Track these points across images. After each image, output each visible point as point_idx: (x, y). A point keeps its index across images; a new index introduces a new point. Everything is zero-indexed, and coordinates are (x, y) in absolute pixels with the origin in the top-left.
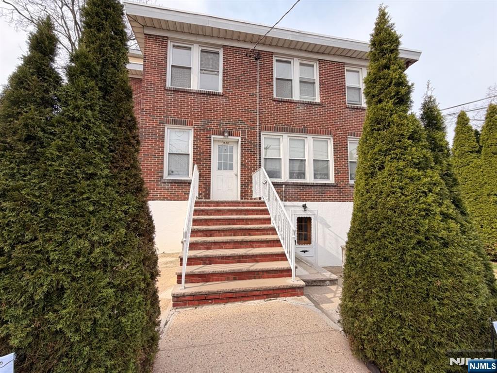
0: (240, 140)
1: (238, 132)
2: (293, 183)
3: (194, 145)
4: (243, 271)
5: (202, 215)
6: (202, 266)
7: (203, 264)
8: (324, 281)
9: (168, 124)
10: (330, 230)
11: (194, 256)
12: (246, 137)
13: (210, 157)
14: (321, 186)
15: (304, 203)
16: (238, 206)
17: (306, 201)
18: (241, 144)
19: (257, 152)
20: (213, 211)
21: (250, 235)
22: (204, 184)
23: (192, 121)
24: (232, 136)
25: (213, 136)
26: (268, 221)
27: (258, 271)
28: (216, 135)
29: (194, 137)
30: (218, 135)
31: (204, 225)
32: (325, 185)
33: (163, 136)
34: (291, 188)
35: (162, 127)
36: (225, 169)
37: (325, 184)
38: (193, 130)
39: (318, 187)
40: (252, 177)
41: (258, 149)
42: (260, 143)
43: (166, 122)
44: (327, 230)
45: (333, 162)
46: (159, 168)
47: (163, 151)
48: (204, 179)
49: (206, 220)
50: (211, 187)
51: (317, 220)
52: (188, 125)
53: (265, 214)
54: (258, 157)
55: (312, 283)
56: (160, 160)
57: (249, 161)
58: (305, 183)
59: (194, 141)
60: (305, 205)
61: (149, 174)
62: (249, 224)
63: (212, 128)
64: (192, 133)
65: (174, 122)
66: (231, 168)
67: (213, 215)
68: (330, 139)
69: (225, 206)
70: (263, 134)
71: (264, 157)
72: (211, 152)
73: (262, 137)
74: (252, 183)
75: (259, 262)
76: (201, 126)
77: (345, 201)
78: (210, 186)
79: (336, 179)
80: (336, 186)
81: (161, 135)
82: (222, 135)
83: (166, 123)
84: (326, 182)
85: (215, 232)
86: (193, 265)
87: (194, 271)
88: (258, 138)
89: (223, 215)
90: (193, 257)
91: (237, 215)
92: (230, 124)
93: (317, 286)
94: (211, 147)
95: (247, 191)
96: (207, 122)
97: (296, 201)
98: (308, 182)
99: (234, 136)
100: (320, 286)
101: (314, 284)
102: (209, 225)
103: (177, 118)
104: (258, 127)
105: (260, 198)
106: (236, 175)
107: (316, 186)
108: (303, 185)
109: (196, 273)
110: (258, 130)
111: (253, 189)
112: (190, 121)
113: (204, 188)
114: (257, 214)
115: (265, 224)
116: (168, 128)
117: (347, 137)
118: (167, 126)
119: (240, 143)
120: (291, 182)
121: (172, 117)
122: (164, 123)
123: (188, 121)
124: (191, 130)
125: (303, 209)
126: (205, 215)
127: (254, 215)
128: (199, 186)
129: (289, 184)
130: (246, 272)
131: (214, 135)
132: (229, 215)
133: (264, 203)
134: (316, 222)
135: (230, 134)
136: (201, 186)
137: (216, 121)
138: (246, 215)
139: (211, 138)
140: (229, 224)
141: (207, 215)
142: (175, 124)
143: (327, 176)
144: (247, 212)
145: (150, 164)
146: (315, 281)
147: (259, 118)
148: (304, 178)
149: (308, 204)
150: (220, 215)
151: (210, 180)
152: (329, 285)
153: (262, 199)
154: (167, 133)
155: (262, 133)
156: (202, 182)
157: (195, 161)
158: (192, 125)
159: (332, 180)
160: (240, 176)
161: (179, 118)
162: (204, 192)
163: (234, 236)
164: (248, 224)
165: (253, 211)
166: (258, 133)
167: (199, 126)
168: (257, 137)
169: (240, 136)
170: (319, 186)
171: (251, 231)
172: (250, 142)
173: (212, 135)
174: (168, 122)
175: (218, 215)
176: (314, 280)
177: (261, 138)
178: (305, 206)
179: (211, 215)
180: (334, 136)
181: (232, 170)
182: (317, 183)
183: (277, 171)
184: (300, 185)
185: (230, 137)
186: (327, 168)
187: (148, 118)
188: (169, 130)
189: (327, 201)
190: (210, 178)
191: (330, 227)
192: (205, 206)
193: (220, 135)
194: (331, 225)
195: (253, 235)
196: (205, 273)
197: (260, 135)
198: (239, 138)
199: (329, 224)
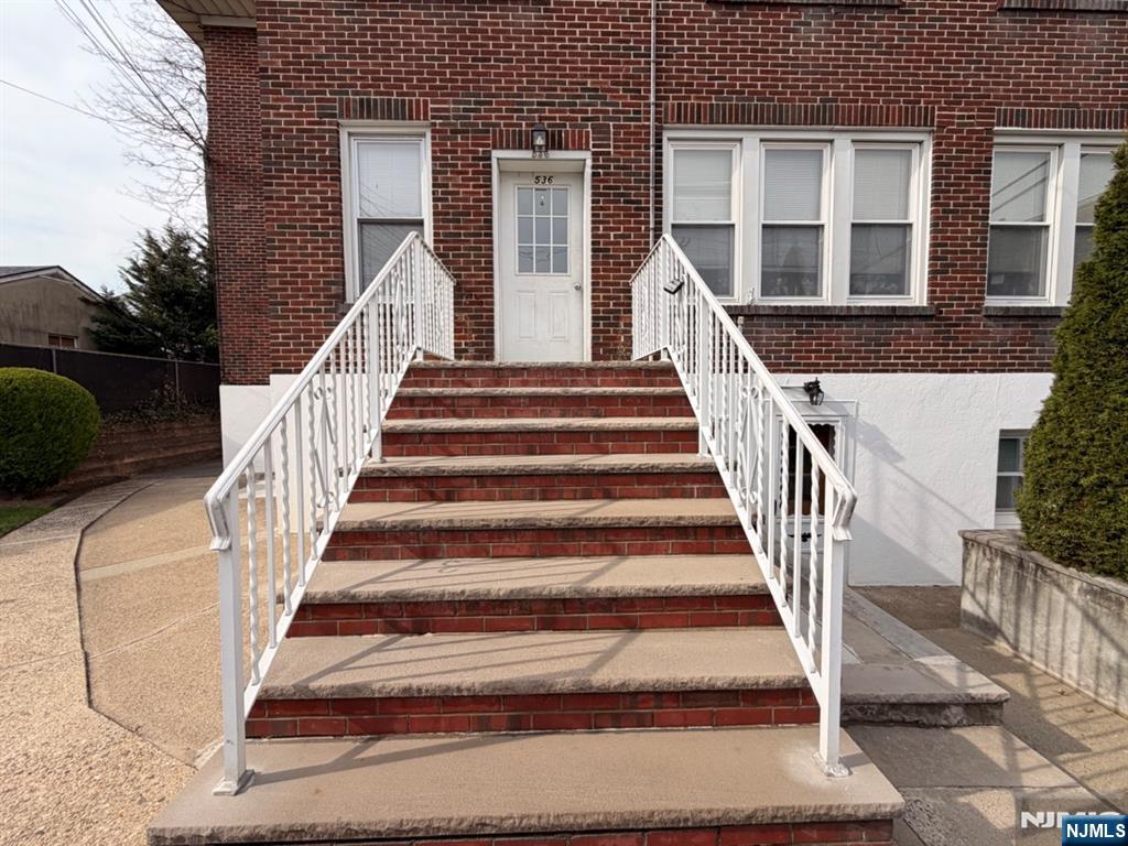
0: (589, 163)
1: (580, 133)
2: (776, 308)
3: (434, 186)
4: (558, 688)
5: (434, 415)
6: (379, 638)
7: (385, 632)
8: (937, 707)
9: (348, 117)
10: (902, 471)
11: (343, 594)
12: (611, 150)
13: (491, 228)
14: (877, 316)
15: (811, 378)
16: (574, 383)
17: (820, 372)
18: (594, 174)
19: (648, 202)
20: (474, 402)
21: (609, 496)
22: (472, 317)
23: (426, 103)
24: (560, 148)
25: (496, 154)
26: (689, 438)
27: (636, 694)
28: (508, 147)
29: (434, 159)
30: (514, 148)
31: (434, 454)
32: (893, 315)
33: (336, 161)
34: (768, 326)
35: (330, 131)
36: (544, 268)
37: (894, 308)
38: (429, 135)
39: (866, 322)
40: (630, 291)
41: (651, 192)
42: (660, 168)
43: (341, 111)
44: (888, 471)
45: (928, 229)
46: (329, 269)
47: (338, 213)
48: (471, 303)
49: (440, 435)
50: (496, 327)
51: (854, 437)
52: (411, 118)
53: (672, 415)
54: (652, 219)
55: (880, 712)
56: (331, 241)
57: (622, 236)
58: (817, 308)
59: (434, 172)
60: (817, 383)
61: (300, 290)
62: (607, 453)
63: (494, 125)
64: (426, 147)
65: (367, 110)
66: (562, 267)
67: (477, 417)
68: (921, 143)
69: (525, 384)
70: (669, 139)
71: (671, 221)
72: (491, 207)
73: (668, 150)
74: (630, 312)
75: (642, 629)
76: (455, 118)
77: (964, 371)
78: (492, 324)
79: (933, 292)
80: (931, 317)
81: (328, 158)
82: (527, 148)
83: (341, 116)
84: (897, 304)
85: (468, 481)
86: (344, 634)
87: (314, 685)
88: (652, 150)
89: (511, 415)
90: (336, 600)
91: (563, 416)
92: (553, 104)
93: (903, 723)
94: (490, 193)
95: (614, 338)
96: (476, 103)
97: (783, 371)
98: (829, 303)
99: (567, 148)
100: (916, 724)
101: (892, 715)
102: (451, 454)
103: (376, 93)
104: (652, 108)
105: (657, 356)
106: (577, 288)
107: (857, 317)
108: (812, 317)
109: (323, 695)
110: (652, 123)
111: (635, 331)
112: (418, 101)
113: (474, 331)
114: (641, 414)
115: (674, 450)
116: (350, 134)
117: (989, 131)
118: (347, 127)
119: (588, 171)
120: (766, 304)
121: (357, 93)
122: (334, 116)
123: (410, 101)
124: (424, 135)
125: (808, 399)
126: (445, 416)
127: (632, 416)
128: (456, 323)
129: (761, 312)
130: (572, 695)
131: (501, 148)
132: (536, 415)
133: (670, 371)
134: (851, 441)
135: (555, 143)
136: (464, 324)
137: (507, 96)
138: (598, 416)
139: (489, 159)
140: (531, 452)
141: (456, 415)
142: (369, 117)
143: (898, 283)
144: (604, 405)
145: (302, 255)
146: (894, 706)
147: (657, 77)
148: (815, 292)
149: (827, 381)
150: (503, 417)
151: (492, 303)
152: (959, 725)
153: (664, 359)
154: (350, 151)
155: (666, 135)
156: (465, 310)
157: (442, 242)
158: (426, 118)
159: (917, 294)
160: (590, 288)
161: (381, 93)
162: (474, 344)
163: (544, 498)
164: (605, 452)
165: (626, 400)
166: (652, 131)
167: (448, 118)
168: (647, 147)
169: (587, 149)
170: (871, 316)
171: (611, 479)
172: (624, 168)
173: (495, 148)
174: (348, 110)
175: (495, 417)
176: (893, 700)
177: (664, 150)
178: (813, 390)
179: (468, 415)
180: (941, 126)
181: (566, 271)
182: (862, 308)
183: (717, 271)
184: (799, 317)
185: (555, 154)
186: (904, 250)
187: (282, 100)
188: (354, 144)
189: (895, 371)
190: (492, 296)
191: (901, 458)
192: (454, 384)
193: (520, 148)
194: (902, 454)
195: (622, 498)
196: (367, 694)
197: (659, 140)
198: (587, 156)
199: (896, 448)
